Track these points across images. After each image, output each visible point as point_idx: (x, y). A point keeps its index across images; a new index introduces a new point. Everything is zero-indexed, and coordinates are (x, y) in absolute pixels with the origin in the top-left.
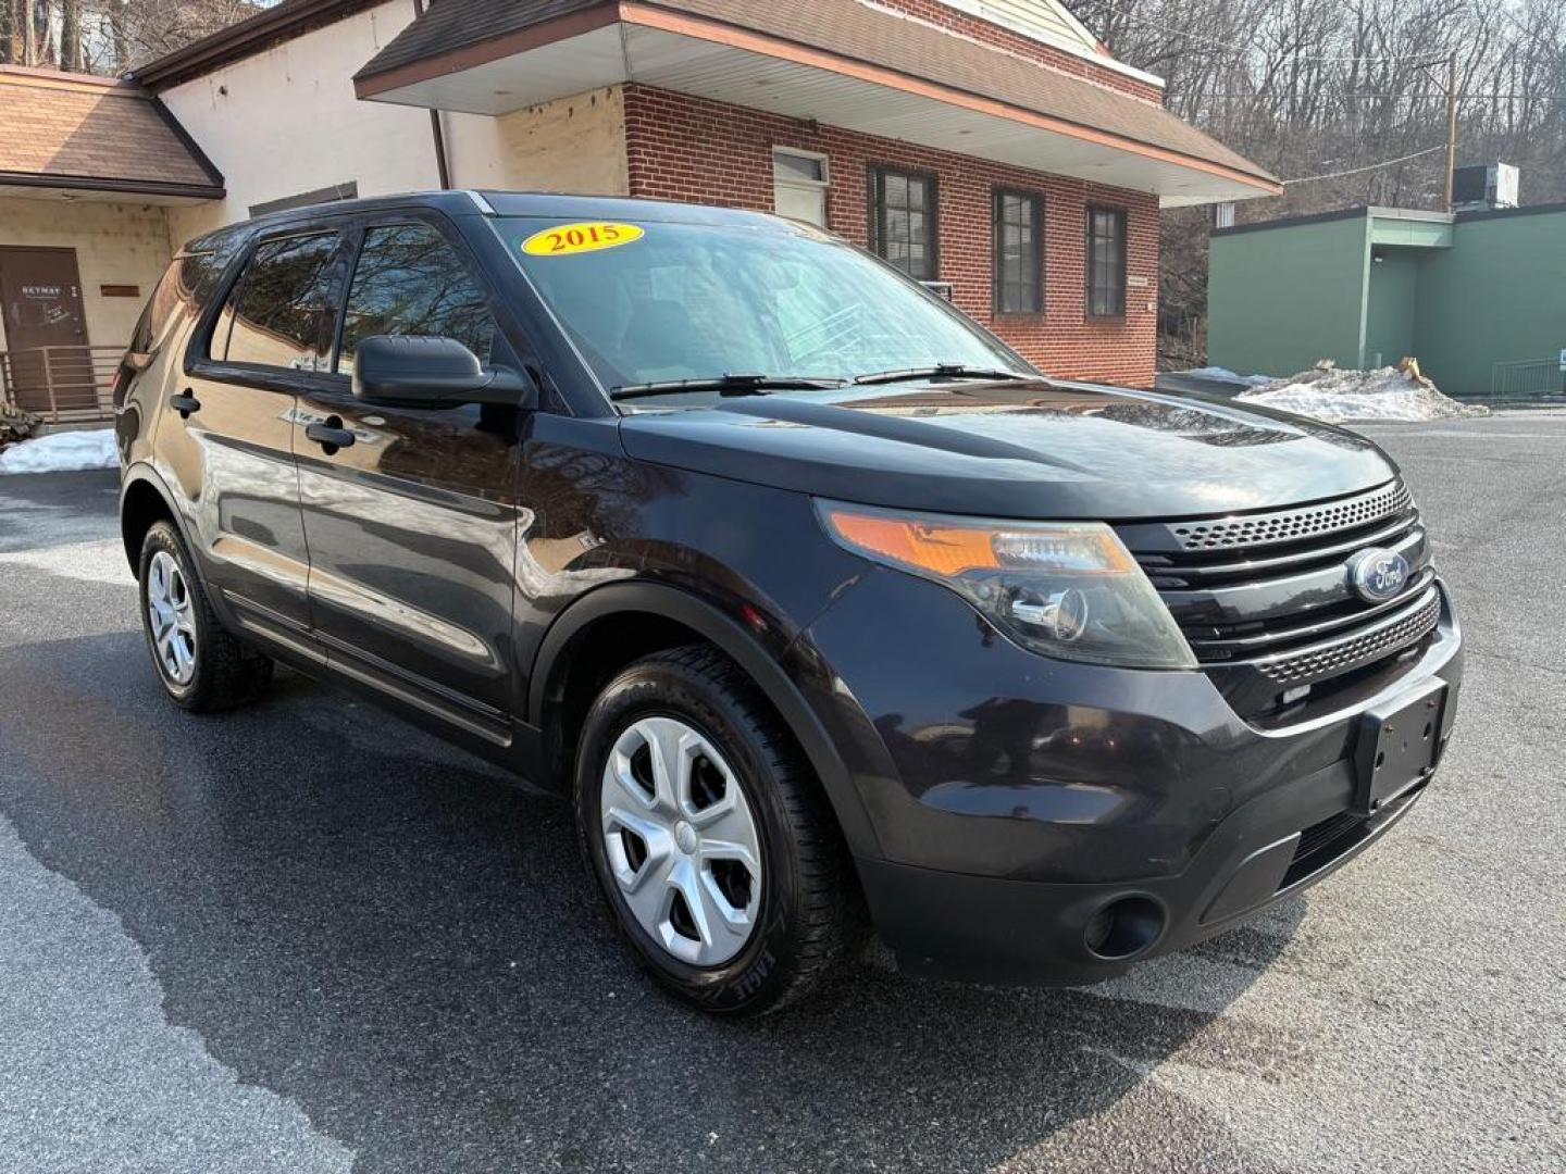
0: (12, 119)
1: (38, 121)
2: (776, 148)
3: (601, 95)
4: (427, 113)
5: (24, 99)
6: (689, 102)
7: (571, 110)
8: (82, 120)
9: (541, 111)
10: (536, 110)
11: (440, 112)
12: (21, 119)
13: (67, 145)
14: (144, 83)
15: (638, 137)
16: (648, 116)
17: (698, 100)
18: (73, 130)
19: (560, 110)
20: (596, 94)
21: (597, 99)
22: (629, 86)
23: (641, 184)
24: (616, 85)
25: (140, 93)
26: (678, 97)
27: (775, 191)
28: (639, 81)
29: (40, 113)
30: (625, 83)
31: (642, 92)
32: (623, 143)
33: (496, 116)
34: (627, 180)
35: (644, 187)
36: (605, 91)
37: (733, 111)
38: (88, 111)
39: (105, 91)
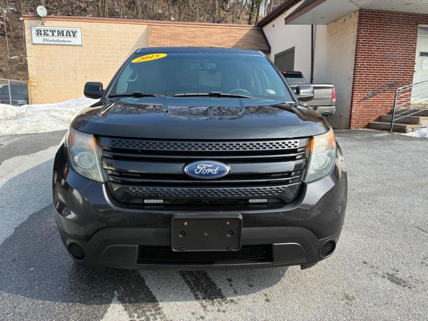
0: (228, 37)
1: (233, 37)
2: (419, 25)
3: (352, 14)
4: (310, 26)
5: (232, 32)
6: (383, 13)
7: (345, 20)
8: (243, 36)
9: (337, 21)
10: (336, 21)
11: (314, 25)
12: (230, 37)
13: (238, 42)
14: (260, 25)
15: (361, 26)
16: (366, 19)
17: (387, 12)
18: (240, 38)
19: (342, 20)
20: (351, 14)
21: (352, 16)
22: (361, 10)
23: (360, 40)
24: (357, 11)
25: (258, 28)
26: (379, 12)
27: (418, 40)
28: (364, 8)
29: (234, 35)
30: (359, 10)
31: (365, 12)
32: (356, 28)
33: (327, 24)
34: (356, 40)
35: (361, 42)
36: (354, 13)
37: (402, 14)
38: (245, 34)
39: (251, 28)
